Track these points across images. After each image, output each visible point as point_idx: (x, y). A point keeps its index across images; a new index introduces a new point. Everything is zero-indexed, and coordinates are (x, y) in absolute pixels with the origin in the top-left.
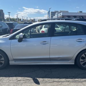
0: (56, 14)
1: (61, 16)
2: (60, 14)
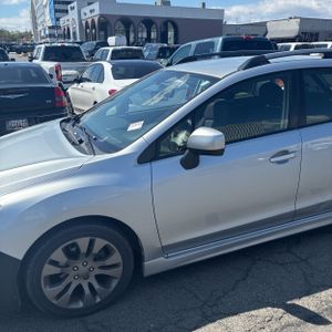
0: (72, 8)
1: (96, 20)
2: (91, 7)
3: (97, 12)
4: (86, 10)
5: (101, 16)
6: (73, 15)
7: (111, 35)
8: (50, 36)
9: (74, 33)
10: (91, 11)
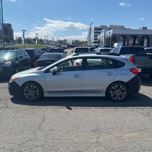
0: (103, 32)
1: (111, 36)
2: (110, 31)
3: (111, 33)
4: (108, 32)
5: (113, 34)
6: (102, 34)
7: (115, 42)
8: (94, 42)
9: (102, 42)
10: (109, 33)
